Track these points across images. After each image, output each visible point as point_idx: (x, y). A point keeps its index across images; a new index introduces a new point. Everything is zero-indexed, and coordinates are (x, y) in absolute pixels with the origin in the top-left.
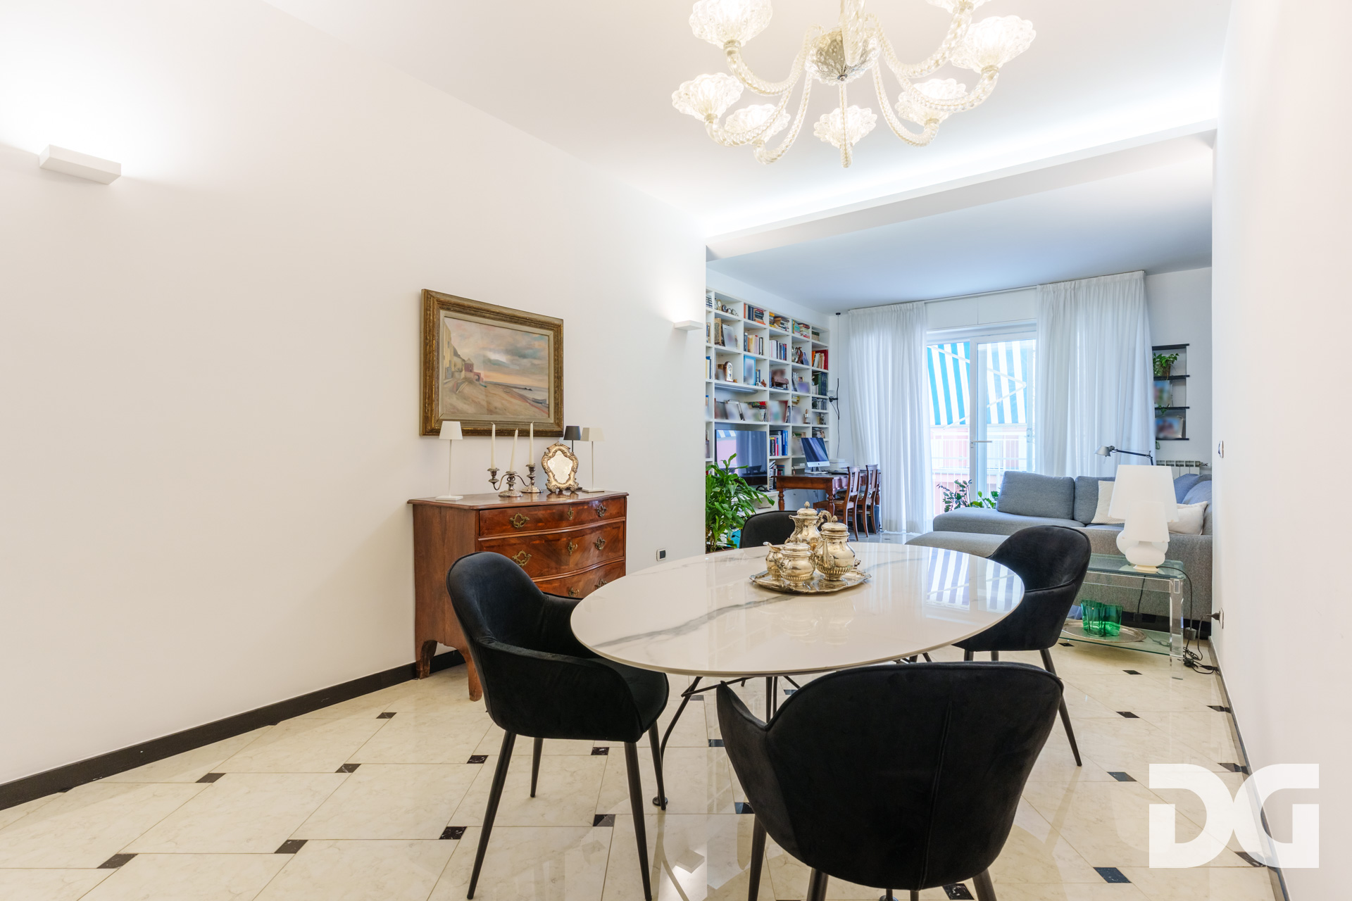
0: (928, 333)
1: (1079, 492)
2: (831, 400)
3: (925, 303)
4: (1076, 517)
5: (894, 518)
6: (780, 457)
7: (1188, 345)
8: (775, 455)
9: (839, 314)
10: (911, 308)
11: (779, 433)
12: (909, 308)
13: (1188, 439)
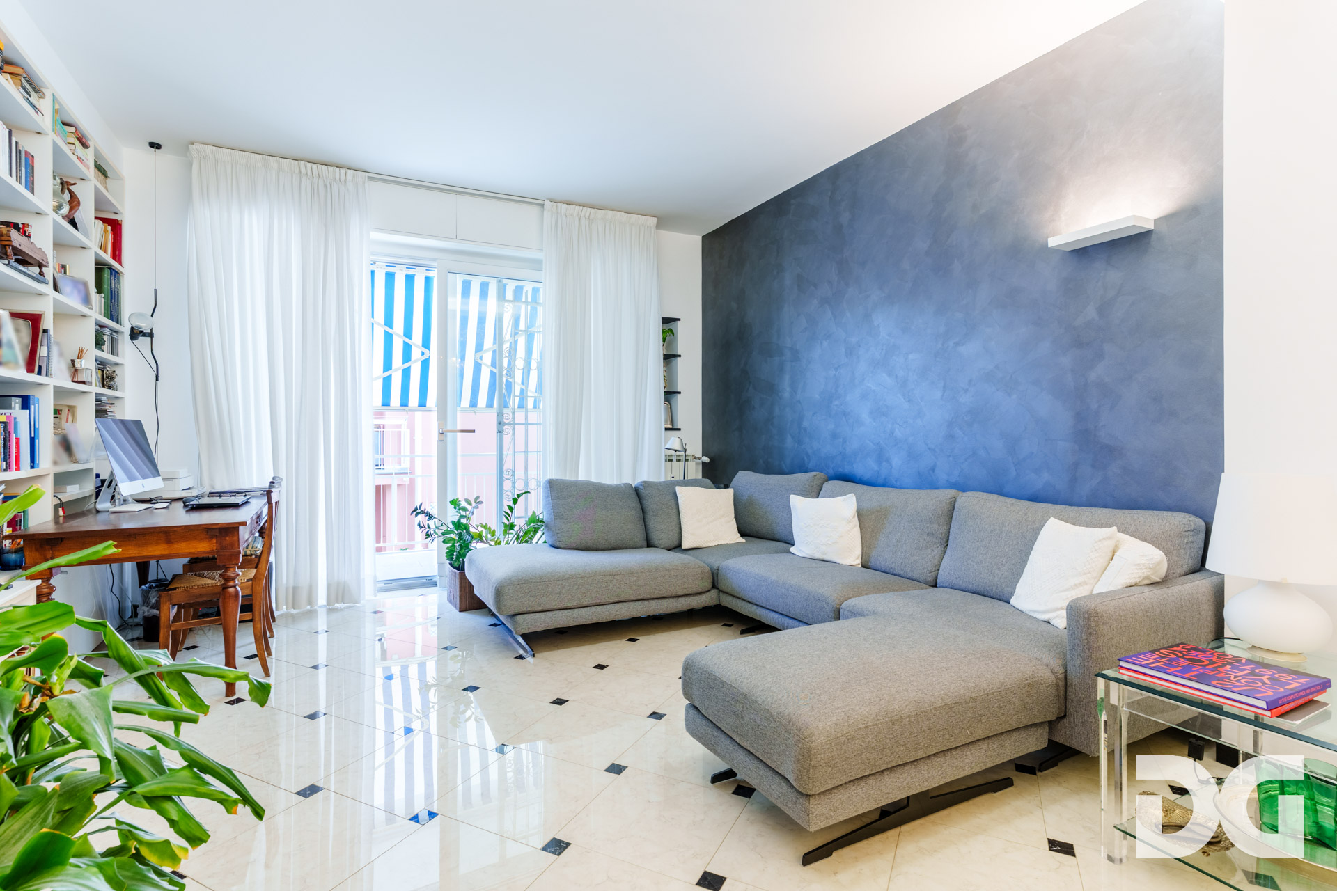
0: (375, 236)
1: (650, 504)
2: (135, 334)
3: (369, 177)
4: (655, 540)
5: (304, 582)
6: (25, 472)
7: (679, 320)
8: (18, 468)
9: (158, 146)
10: (343, 178)
11: (16, 403)
12: (337, 177)
13: (680, 429)
